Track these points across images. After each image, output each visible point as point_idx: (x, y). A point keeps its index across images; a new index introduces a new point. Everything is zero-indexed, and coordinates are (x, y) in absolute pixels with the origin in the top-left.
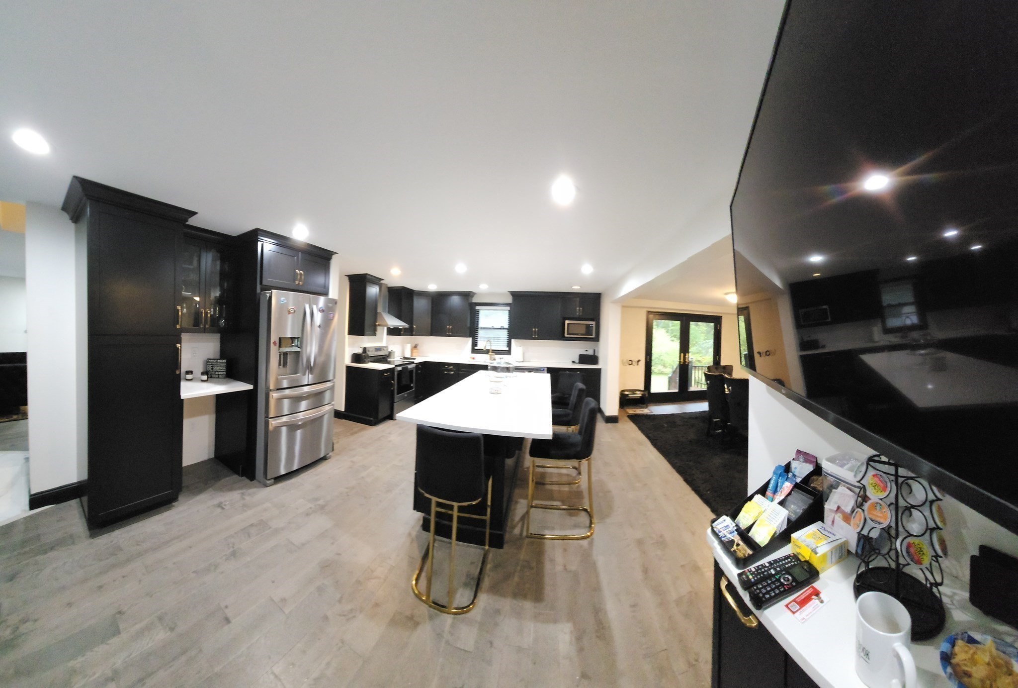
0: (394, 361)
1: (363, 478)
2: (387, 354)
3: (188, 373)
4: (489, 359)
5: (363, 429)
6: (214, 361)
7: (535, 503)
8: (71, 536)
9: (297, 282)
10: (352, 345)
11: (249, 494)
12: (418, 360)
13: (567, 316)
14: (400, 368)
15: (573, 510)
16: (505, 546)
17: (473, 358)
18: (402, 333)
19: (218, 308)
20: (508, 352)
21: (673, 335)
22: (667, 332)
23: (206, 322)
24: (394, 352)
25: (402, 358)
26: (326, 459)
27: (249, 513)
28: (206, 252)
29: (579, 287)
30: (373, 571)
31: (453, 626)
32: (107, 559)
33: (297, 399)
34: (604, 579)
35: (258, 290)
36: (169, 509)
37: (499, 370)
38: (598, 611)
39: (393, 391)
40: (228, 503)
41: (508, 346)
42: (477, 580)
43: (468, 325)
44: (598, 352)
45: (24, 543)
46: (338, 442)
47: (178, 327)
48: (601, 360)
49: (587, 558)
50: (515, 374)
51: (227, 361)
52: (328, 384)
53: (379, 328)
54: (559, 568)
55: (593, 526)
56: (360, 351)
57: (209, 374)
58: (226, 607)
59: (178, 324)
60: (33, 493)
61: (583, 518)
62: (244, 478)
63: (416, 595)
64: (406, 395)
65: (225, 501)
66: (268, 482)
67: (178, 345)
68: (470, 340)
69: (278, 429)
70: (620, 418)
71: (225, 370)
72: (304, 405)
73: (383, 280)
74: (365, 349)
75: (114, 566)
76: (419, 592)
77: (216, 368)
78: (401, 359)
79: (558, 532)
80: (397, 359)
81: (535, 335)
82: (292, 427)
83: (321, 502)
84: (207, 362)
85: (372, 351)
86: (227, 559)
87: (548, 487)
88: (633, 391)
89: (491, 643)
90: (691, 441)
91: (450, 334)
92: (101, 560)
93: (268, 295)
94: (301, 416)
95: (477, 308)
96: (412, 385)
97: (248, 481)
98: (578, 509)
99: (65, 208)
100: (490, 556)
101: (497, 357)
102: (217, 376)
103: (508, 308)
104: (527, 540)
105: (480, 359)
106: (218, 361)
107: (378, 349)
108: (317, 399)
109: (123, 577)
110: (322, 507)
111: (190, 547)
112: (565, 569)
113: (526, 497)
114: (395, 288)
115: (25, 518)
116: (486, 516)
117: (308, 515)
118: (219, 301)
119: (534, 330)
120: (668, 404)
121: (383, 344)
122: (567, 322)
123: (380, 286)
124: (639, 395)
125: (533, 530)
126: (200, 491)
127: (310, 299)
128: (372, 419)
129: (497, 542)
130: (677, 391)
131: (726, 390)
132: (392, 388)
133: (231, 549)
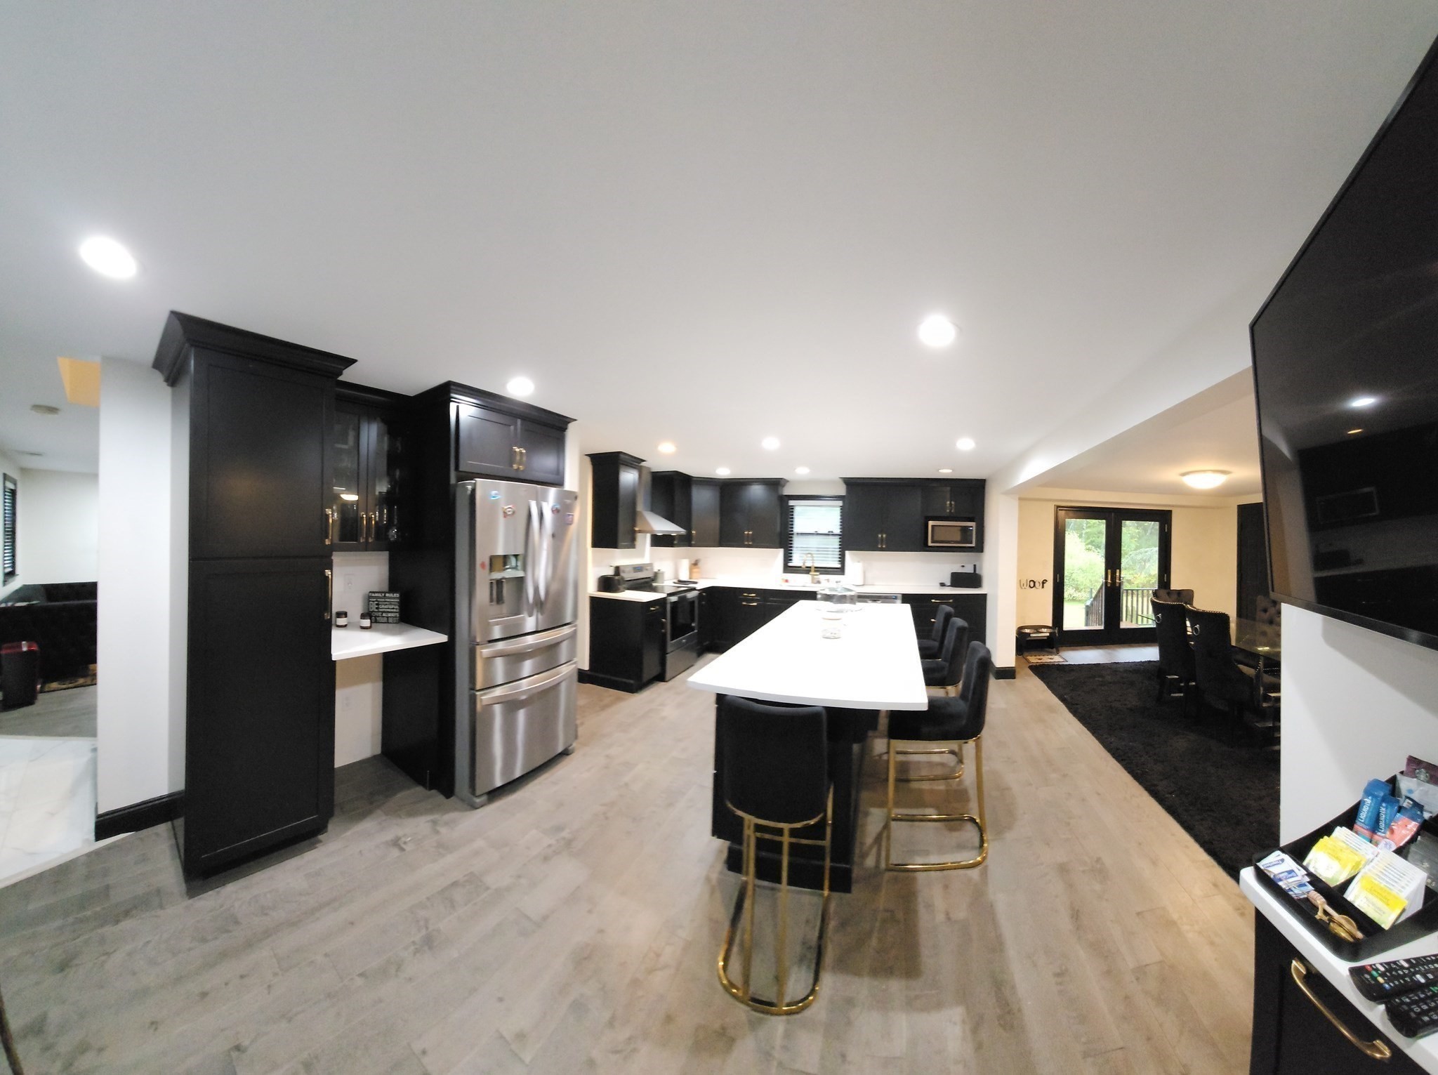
0: (663, 587)
1: (626, 785)
2: (650, 575)
3: (340, 615)
4: (810, 581)
5: (619, 699)
6: (379, 595)
7: (897, 812)
8: (158, 892)
9: (515, 466)
10: (599, 564)
11: (446, 824)
12: (702, 584)
13: (930, 514)
14: (674, 599)
15: (954, 820)
16: (855, 888)
17: (787, 581)
18: (675, 542)
19: (385, 510)
20: (841, 571)
21: (1089, 541)
22: (1080, 536)
23: (368, 534)
24: (663, 573)
25: (676, 581)
26: (568, 755)
27: (450, 859)
28: (369, 423)
29: (950, 471)
30: (658, 955)
31: (788, 1035)
32: (216, 938)
33: (516, 658)
34: (1008, 930)
35: (453, 480)
36: (312, 847)
37: (834, 600)
38: (1000, 986)
39: (665, 635)
40: (409, 839)
41: (840, 561)
42: (816, 950)
43: (778, 529)
44: (981, 568)
45: (84, 901)
46: (582, 724)
47: (327, 542)
48: (985, 582)
49: (979, 898)
50: (860, 605)
51: (401, 596)
52: (566, 631)
53: (639, 536)
54: (940, 917)
55: (985, 845)
56: (610, 572)
57: (373, 617)
58: (424, 1052)
59: (327, 537)
60: (101, 811)
61: (970, 833)
62: (434, 792)
63: (724, 986)
64: (684, 641)
65: (405, 835)
66: (478, 800)
67: (328, 572)
68: (781, 552)
69: (489, 707)
70: (1017, 670)
71: (398, 611)
72: (528, 666)
73: (644, 461)
74: (617, 569)
75: (224, 955)
76: (729, 981)
77: (383, 606)
78: (675, 583)
79: (934, 859)
80: (668, 584)
81: (882, 545)
82: (511, 705)
83: (565, 834)
84: (369, 598)
85: (629, 572)
86: (416, 952)
87: (914, 785)
88: (1037, 628)
89: (843, 1056)
90: (1131, 710)
91: (750, 543)
92: (204, 940)
93: (470, 487)
94: (524, 685)
95: (792, 503)
96: (693, 625)
97: (441, 798)
98: (962, 820)
99: (158, 364)
100: (832, 907)
101: (823, 577)
102: (385, 620)
103: (840, 503)
104: (887, 875)
105: (798, 582)
106: (387, 595)
107: (638, 569)
108: (548, 655)
109: (242, 977)
110: (569, 843)
111: (352, 923)
112: (949, 919)
113: (882, 804)
114: (664, 474)
115: (89, 855)
116: (823, 838)
117: (546, 859)
118: (387, 500)
119: (880, 536)
120: (1091, 649)
121: (645, 560)
122: (931, 523)
123: (640, 469)
124: (1045, 633)
125: (894, 859)
126: (363, 815)
127: (537, 493)
128: (632, 682)
129: (842, 882)
130: (1102, 627)
131: (1189, 629)
132: (663, 631)
133: (424, 932)
